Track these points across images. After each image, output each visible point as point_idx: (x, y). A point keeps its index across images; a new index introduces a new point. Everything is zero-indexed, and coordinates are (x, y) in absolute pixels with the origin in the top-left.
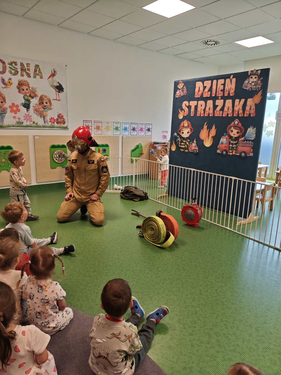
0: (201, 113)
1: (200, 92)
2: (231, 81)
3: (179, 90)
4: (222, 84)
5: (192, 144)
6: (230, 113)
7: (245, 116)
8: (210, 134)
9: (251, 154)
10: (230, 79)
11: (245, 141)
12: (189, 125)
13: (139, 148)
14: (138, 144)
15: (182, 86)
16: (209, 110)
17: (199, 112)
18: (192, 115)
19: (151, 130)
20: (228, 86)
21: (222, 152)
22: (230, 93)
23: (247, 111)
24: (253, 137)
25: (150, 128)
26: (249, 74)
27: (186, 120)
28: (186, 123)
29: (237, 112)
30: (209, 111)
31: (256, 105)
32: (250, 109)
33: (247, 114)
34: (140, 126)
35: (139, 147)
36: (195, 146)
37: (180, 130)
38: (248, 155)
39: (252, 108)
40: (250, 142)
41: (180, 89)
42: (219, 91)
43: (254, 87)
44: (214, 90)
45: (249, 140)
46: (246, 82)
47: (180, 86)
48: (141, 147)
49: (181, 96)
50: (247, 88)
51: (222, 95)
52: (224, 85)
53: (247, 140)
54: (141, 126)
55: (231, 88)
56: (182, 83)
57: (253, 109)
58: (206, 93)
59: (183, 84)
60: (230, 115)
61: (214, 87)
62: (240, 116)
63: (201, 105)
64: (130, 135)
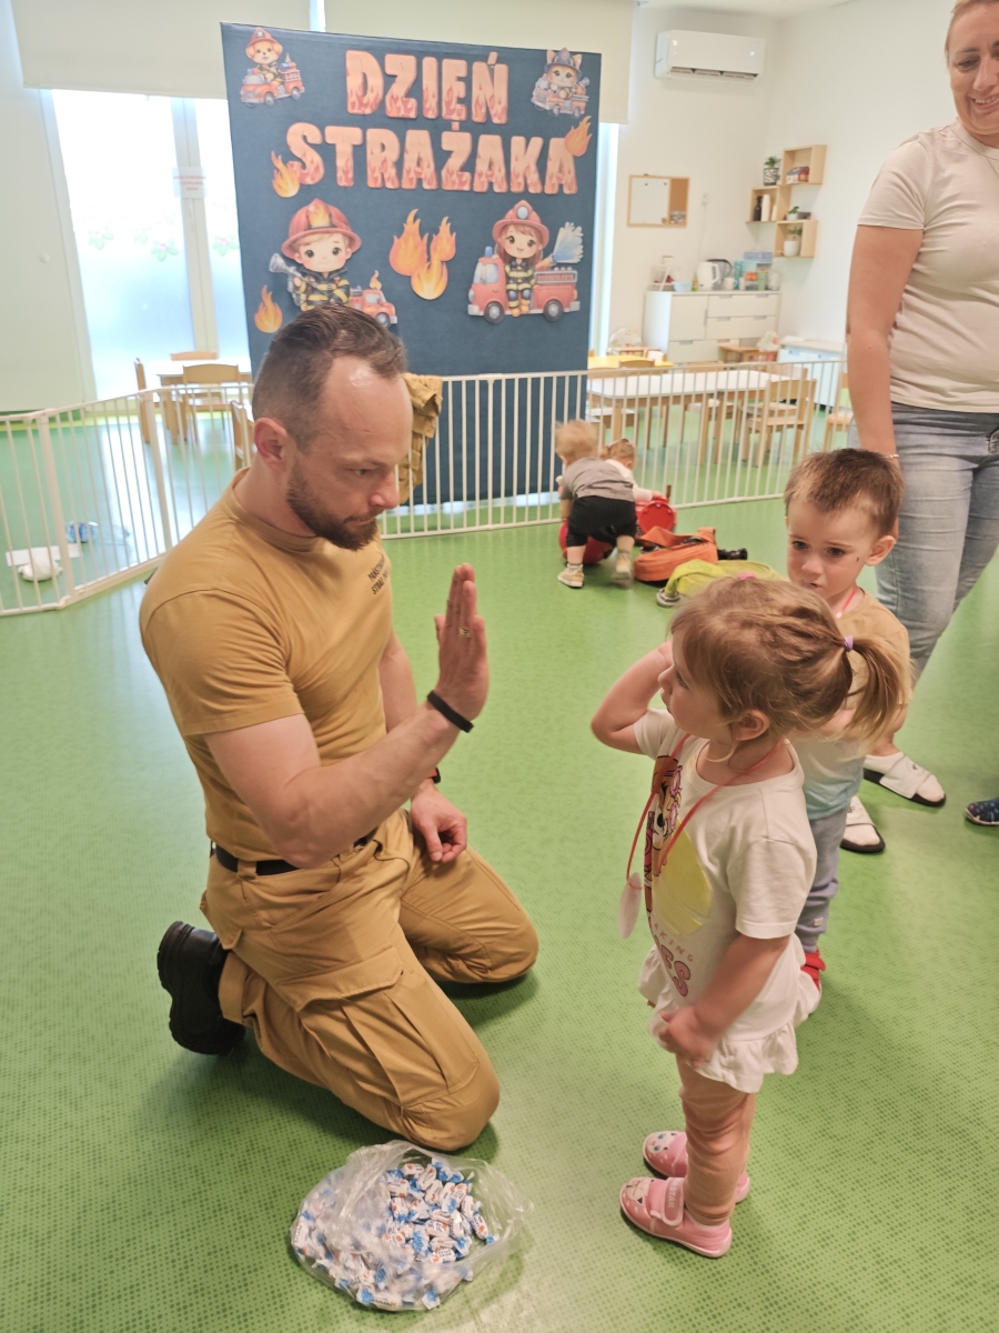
0: (386, 176)
1: (371, 97)
2: (492, 72)
3: (256, 70)
4: (459, 79)
5: (360, 294)
6: (499, 179)
7: (548, 190)
8: (432, 253)
9: (575, 306)
10: (489, 66)
11: (556, 269)
12: (335, 221)
15: (272, 57)
16: (419, 164)
17: (373, 171)
18: (342, 183)
20: (481, 89)
21: (487, 310)
22: (492, 112)
23: (551, 178)
24: (576, 255)
26: (549, 61)
27: (316, 201)
28: (318, 214)
29: (521, 180)
30: (419, 170)
31: (575, 158)
32: (560, 171)
33: (553, 185)
36: (379, 301)
37: (294, 242)
38: (567, 310)
39: (566, 169)
40: (570, 268)
41: (261, 68)
42: (449, 103)
43: (568, 103)
44: (430, 94)
45: (566, 265)
46: (542, 83)
47: (265, 53)
49: (276, 100)
50: (544, 102)
51: (463, 117)
52: (467, 80)
53: (560, 265)
55: (493, 97)
56: (271, 42)
57: (569, 172)
58: (399, 104)
59: (278, 48)
60: (500, 187)
61: (429, 83)
62: (531, 190)
63: (383, 147)
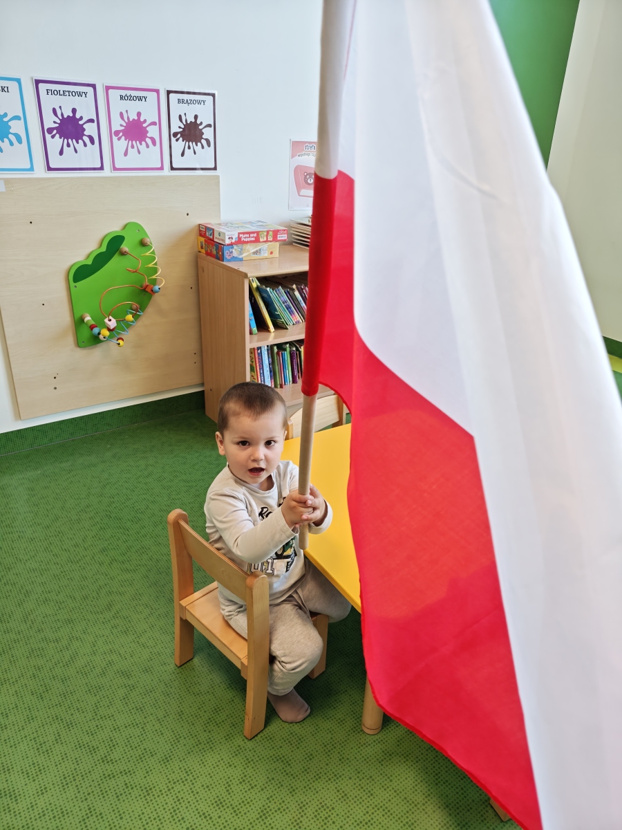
13: (123, 254)
14: (115, 228)
19: (208, 133)
25: (205, 119)
34: (118, 106)
35: (125, 247)
48: (143, 244)
54: (132, 110)
64: (40, 172)
